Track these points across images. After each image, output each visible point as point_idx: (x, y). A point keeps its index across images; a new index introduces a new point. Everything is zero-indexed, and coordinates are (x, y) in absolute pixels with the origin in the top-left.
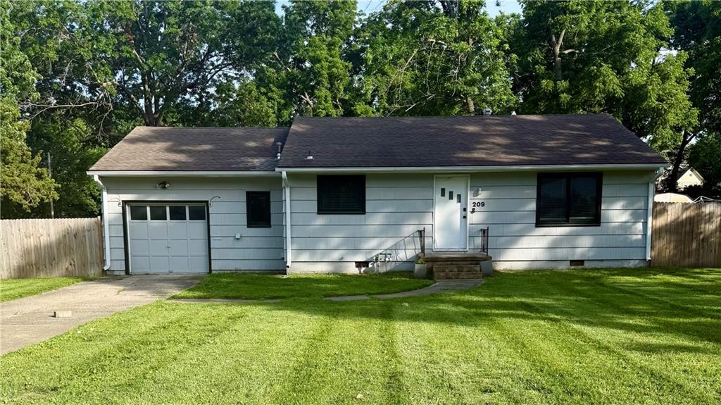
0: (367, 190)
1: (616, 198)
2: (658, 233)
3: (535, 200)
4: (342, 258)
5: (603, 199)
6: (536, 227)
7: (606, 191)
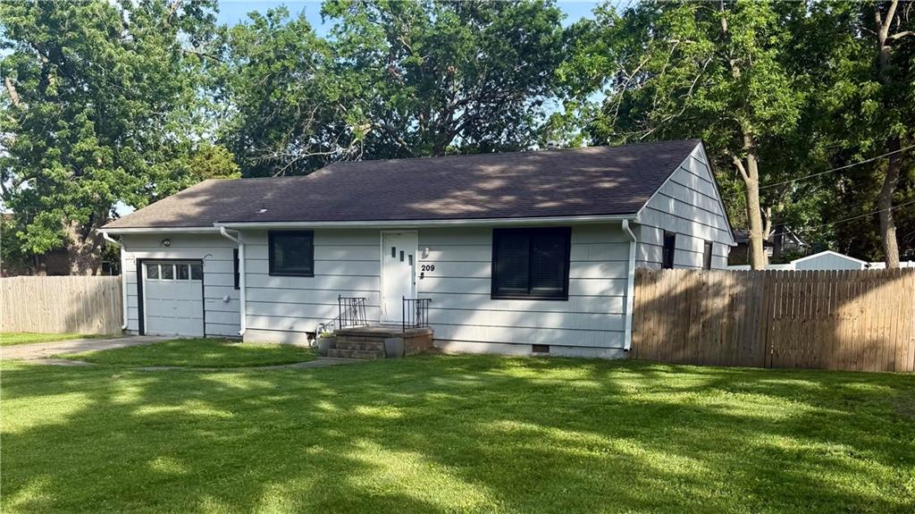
0: (315, 248)
1: (588, 262)
2: (642, 312)
3: (490, 264)
4: (291, 328)
5: (571, 264)
6: (492, 299)
7: (575, 254)
